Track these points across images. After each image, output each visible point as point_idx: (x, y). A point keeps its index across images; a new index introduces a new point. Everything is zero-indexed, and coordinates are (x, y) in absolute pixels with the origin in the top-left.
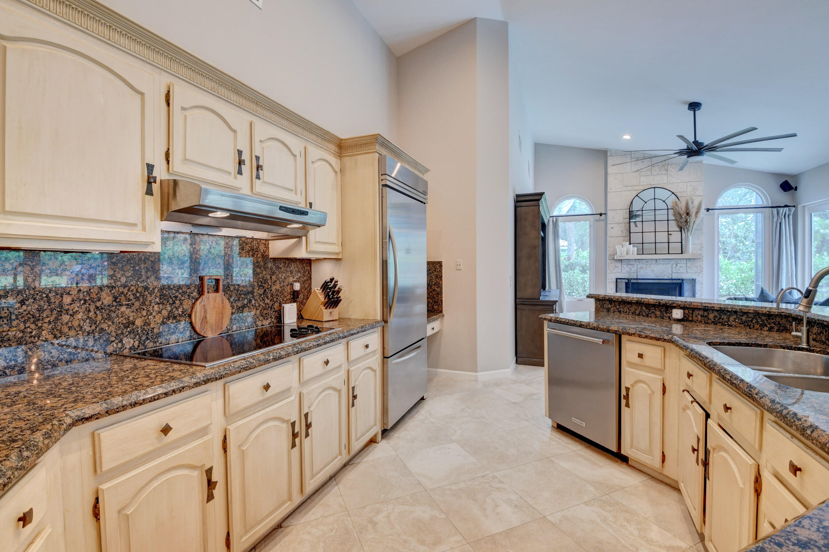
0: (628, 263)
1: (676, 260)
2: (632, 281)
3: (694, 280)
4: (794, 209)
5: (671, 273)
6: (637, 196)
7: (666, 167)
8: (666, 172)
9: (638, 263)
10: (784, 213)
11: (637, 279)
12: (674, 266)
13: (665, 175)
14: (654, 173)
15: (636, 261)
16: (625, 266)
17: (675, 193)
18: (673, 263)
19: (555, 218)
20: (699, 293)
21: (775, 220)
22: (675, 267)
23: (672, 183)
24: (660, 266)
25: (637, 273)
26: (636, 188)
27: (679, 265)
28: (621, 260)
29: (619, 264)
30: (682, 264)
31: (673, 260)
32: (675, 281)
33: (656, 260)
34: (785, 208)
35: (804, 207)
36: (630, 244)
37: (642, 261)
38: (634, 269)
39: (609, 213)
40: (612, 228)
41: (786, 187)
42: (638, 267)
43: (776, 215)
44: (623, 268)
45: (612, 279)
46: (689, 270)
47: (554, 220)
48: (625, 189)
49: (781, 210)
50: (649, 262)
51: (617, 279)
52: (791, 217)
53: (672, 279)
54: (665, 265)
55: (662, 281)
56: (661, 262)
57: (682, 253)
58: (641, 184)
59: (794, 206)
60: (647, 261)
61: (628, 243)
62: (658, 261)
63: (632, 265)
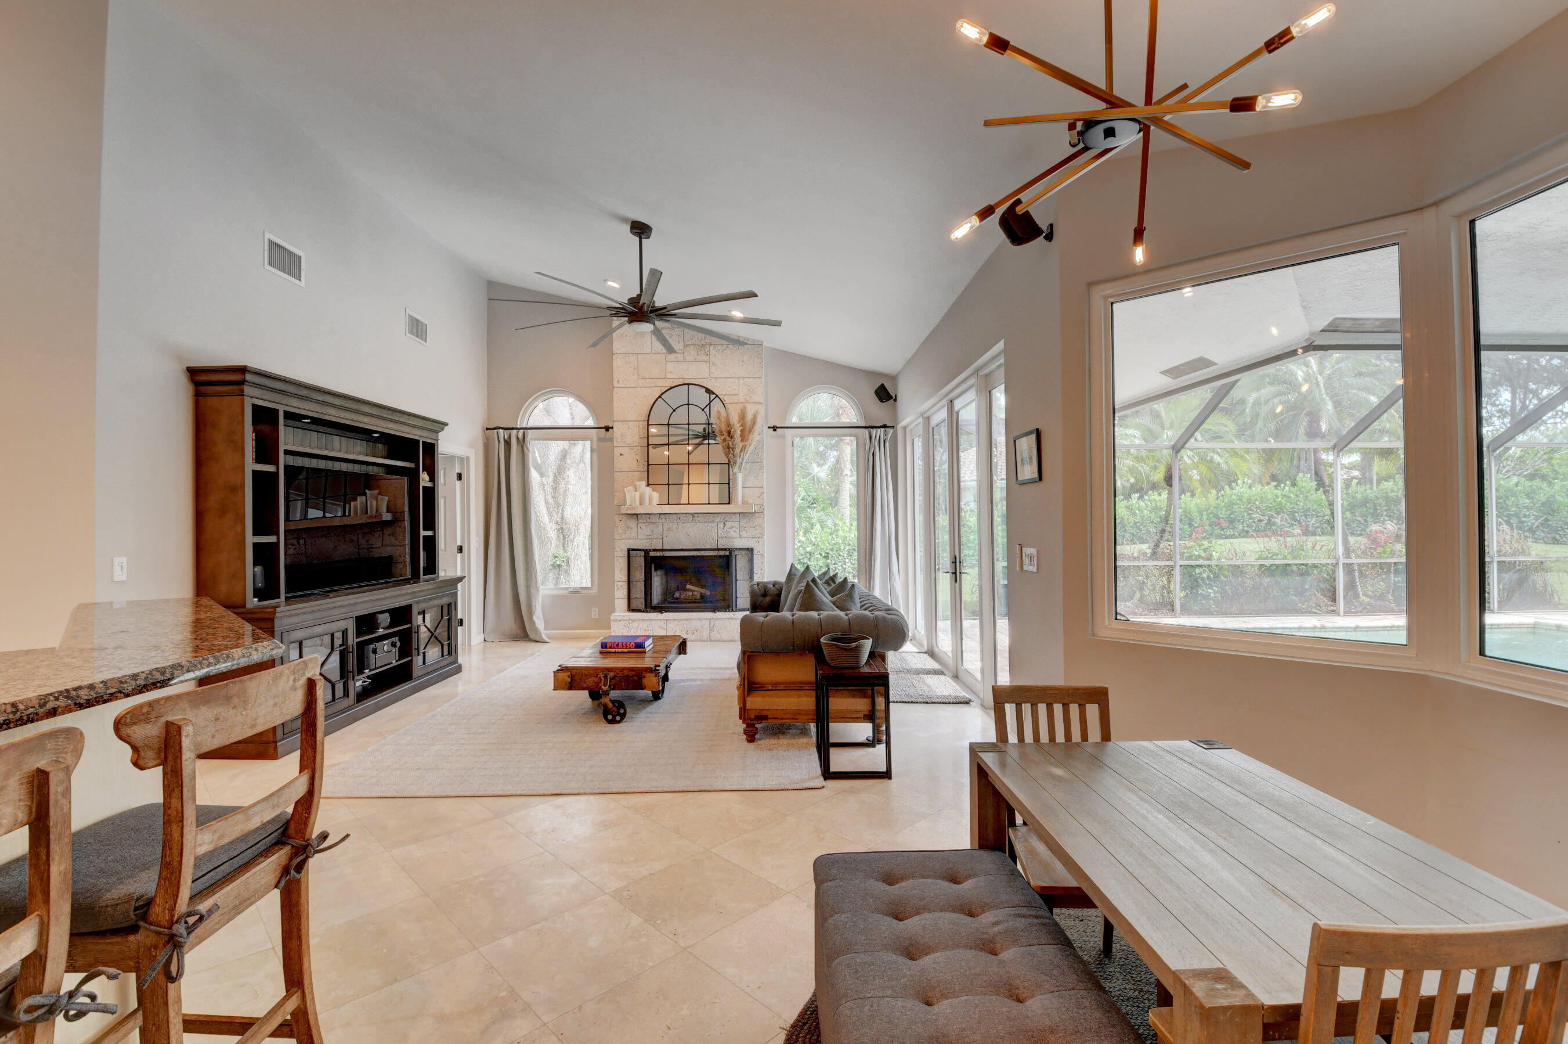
0: (649, 520)
1: (724, 515)
2: (652, 554)
3: (751, 551)
4: (891, 431)
5: (715, 537)
6: (660, 397)
7: (707, 350)
8: (706, 358)
9: (664, 520)
10: (878, 438)
11: (663, 550)
12: (721, 525)
13: (706, 362)
14: (688, 358)
15: (662, 516)
16: (643, 526)
17: (720, 397)
18: (718, 520)
19: (522, 431)
20: (759, 573)
21: (867, 448)
22: (722, 527)
23: (716, 378)
24: (699, 525)
25: (662, 539)
26: (660, 383)
27: (728, 524)
28: (637, 515)
29: (632, 523)
30: (733, 524)
31: (720, 515)
32: (722, 553)
33: (693, 515)
34: (879, 430)
35: (905, 428)
36: (648, 485)
37: (671, 516)
38: (658, 530)
39: (617, 427)
40: (621, 455)
41: (884, 394)
42: (665, 529)
43: (868, 441)
44: (640, 530)
45: (621, 550)
46: (743, 534)
47: (520, 435)
48: (641, 382)
49: (874, 431)
50: (681, 518)
51: (629, 550)
52: (887, 444)
53: (718, 550)
54: (706, 524)
55: (703, 553)
56: (701, 518)
57: (729, 503)
58: (669, 375)
59: (893, 427)
60: (678, 516)
61: (644, 483)
62: (696, 518)
63: (654, 523)
